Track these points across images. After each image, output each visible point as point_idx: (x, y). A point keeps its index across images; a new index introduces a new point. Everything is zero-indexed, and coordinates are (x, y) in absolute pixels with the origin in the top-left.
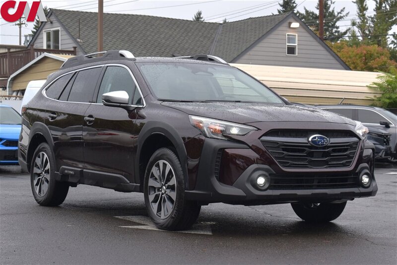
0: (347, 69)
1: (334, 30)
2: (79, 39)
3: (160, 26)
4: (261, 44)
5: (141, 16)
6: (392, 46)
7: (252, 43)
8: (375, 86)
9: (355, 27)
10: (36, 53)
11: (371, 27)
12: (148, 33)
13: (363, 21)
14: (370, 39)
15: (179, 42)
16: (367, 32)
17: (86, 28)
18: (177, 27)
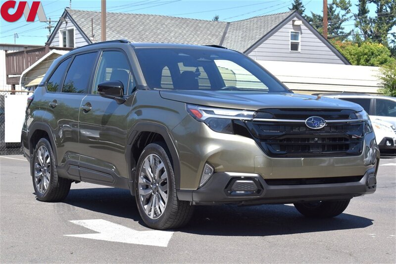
1: (340, 30)
2: (92, 37)
9: (358, 28)
12: (159, 31)
15: (188, 40)
16: (369, 33)
17: (99, 27)
18: (187, 26)
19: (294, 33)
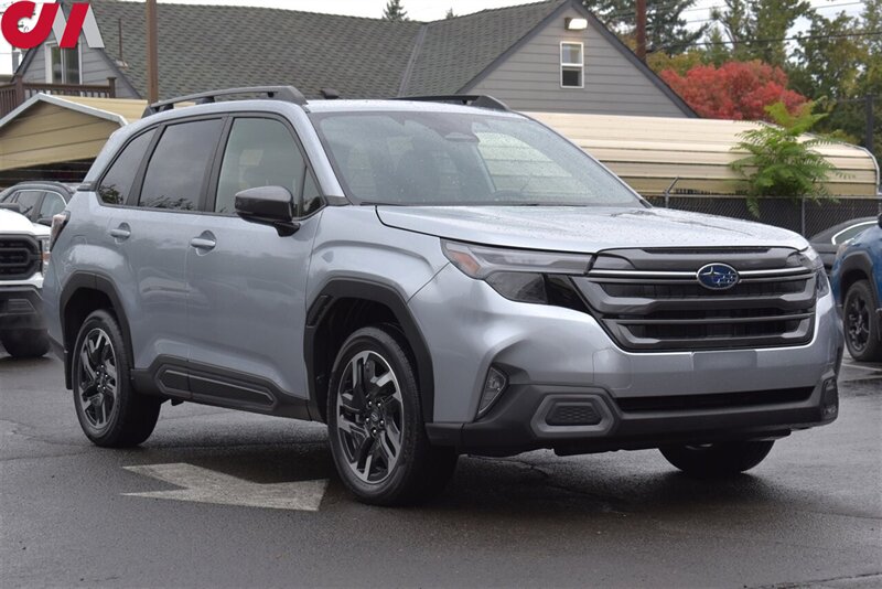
0: (690, 117)
1: (676, 28)
2: (120, 60)
3: (295, 30)
4: (505, 66)
5: (253, 9)
6: (794, 60)
7: (488, 63)
8: (743, 150)
9: (718, 21)
10: (27, 92)
11: (752, 21)
12: (269, 45)
13: (735, 9)
14: (750, 46)
15: (334, 63)
16: (744, 33)
17: (135, 36)
18: (332, 31)
19: (569, 48)
